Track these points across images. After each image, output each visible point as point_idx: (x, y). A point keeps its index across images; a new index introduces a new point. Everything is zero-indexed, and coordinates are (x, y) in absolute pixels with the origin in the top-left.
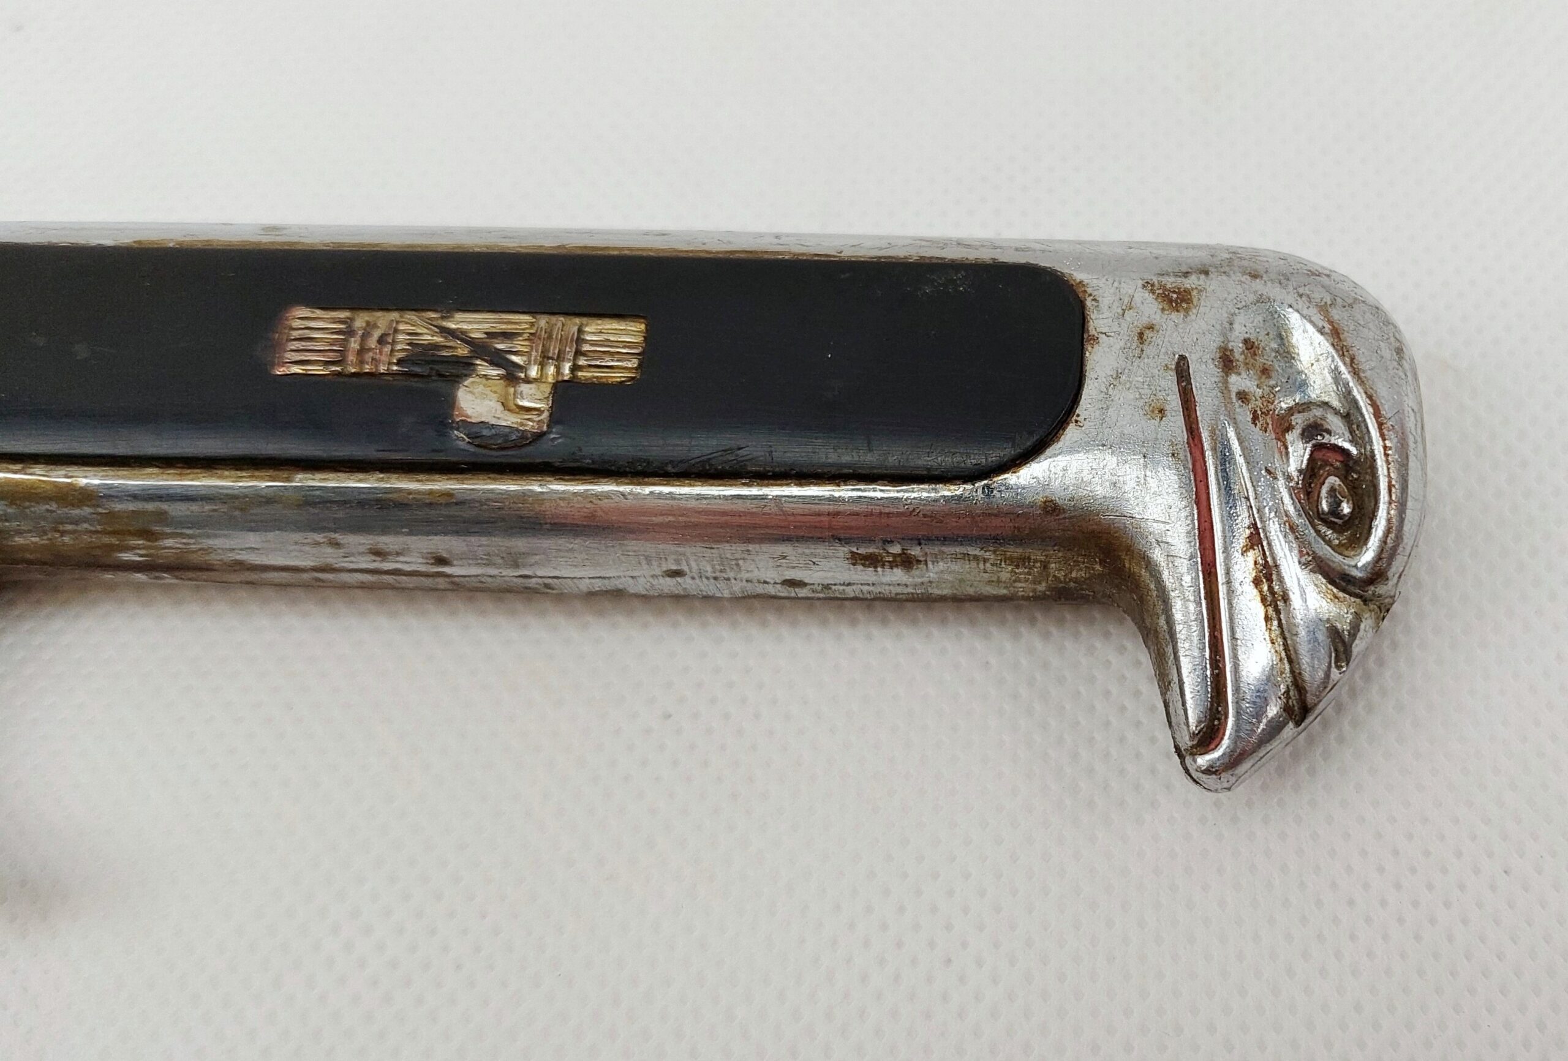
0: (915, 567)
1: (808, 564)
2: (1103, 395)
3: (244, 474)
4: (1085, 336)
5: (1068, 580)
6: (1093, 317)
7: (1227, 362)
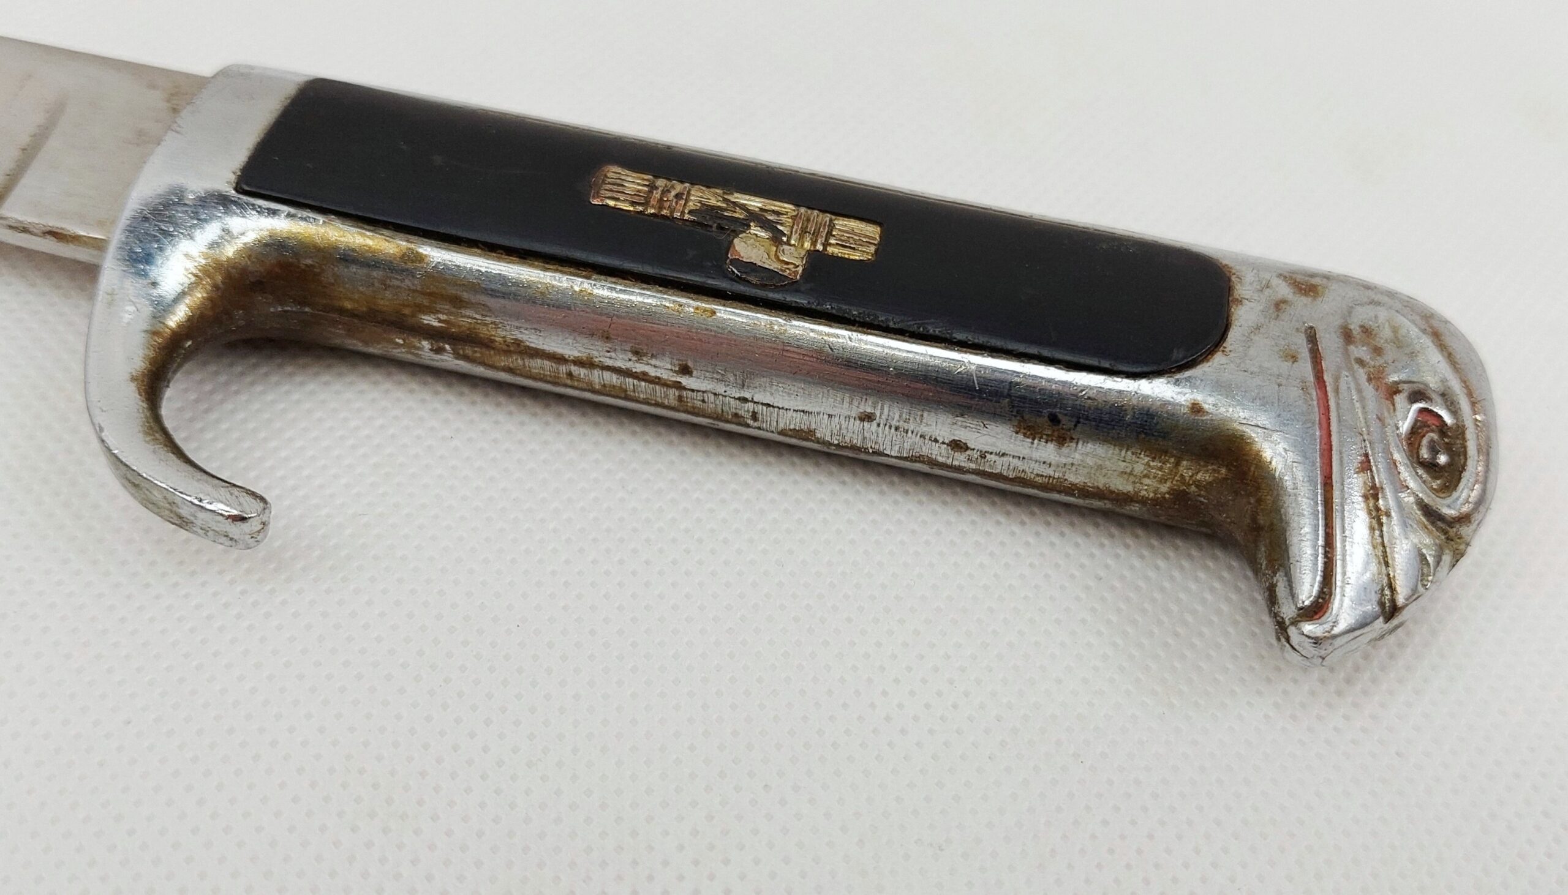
0: (1066, 445)
1: (980, 426)
2: (1245, 338)
3: (551, 267)
4: (1230, 299)
5: (1191, 482)
6: (1237, 287)
7: (1347, 336)
